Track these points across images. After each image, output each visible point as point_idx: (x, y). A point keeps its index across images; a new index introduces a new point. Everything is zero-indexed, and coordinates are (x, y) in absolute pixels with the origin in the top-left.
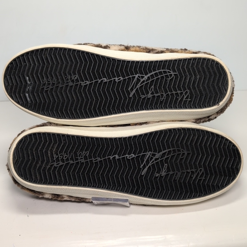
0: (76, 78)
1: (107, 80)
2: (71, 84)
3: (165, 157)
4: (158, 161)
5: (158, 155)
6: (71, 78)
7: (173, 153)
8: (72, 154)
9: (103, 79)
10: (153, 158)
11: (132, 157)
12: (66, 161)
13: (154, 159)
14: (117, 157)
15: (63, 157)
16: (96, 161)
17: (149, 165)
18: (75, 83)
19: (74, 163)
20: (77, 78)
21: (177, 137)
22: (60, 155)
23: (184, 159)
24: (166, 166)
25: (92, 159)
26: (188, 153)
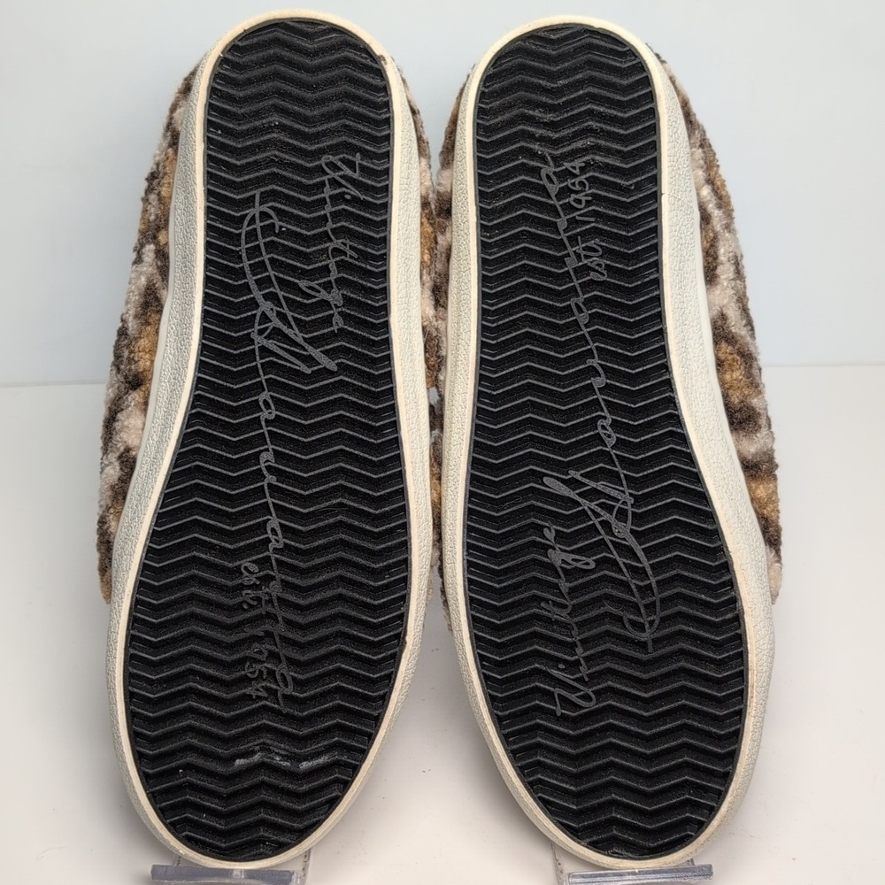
0: (254, 568)
1: (267, 450)
2: (275, 589)
3: (618, 559)
4: (602, 532)
5: (623, 530)
6: (253, 587)
7: (638, 587)
8: (592, 222)
9: (263, 465)
10: (612, 515)
11: (603, 436)
12: (565, 204)
13: (606, 516)
14: (599, 382)
15: (577, 192)
16: (575, 310)
17: (584, 501)
18: (272, 573)
19: (560, 234)
20: (253, 562)
21: (703, 596)
22: (585, 181)
23: (622, 632)
24: (588, 564)
25: (580, 293)
26: (645, 643)
